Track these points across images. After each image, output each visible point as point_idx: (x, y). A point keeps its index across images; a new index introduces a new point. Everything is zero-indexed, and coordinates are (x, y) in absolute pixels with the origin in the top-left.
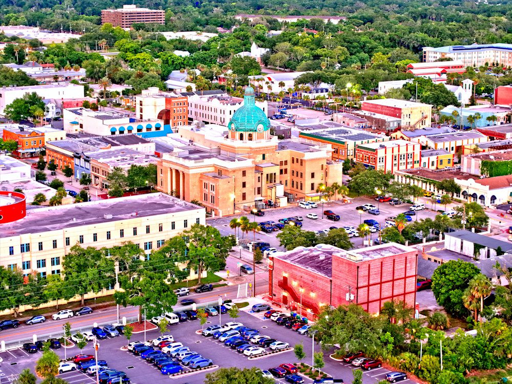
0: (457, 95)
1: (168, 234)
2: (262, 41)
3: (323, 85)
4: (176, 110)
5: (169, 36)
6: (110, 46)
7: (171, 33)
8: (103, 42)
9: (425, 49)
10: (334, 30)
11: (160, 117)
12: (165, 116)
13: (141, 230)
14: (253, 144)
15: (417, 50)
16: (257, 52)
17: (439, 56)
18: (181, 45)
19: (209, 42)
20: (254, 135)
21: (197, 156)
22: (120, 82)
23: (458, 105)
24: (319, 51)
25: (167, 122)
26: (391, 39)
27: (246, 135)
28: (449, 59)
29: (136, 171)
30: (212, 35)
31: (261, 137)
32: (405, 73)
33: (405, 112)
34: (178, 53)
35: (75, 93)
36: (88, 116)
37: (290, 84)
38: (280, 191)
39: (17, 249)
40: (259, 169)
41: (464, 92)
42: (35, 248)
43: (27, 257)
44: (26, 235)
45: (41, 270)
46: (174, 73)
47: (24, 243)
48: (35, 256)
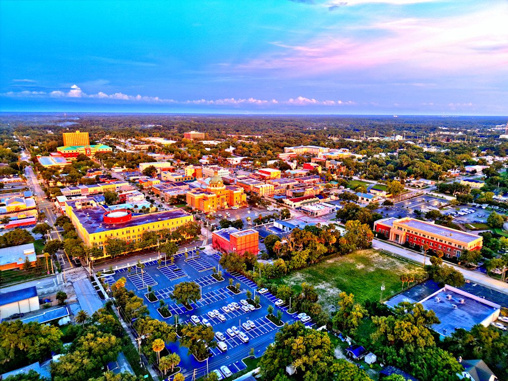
0: (291, 166)
1: (180, 224)
2: (234, 145)
3: (250, 162)
4: (198, 172)
5: (205, 142)
6: (185, 146)
7: (206, 141)
8: (183, 145)
9: (285, 148)
10: (258, 140)
11: (193, 175)
12: (194, 175)
13: (170, 224)
14: (217, 188)
15: (283, 148)
16: (231, 149)
17: (289, 151)
18: (207, 146)
19: (217, 145)
20: (218, 186)
21: (199, 192)
22: (184, 161)
23: (291, 169)
24: (251, 149)
25: (195, 177)
26: (275, 145)
27: (215, 186)
28: (292, 152)
29: (180, 197)
30: (220, 142)
31: (220, 186)
32: (277, 157)
33: (272, 173)
34: (206, 149)
35: (168, 165)
36: (170, 174)
37: (239, 162)
38: (225, 203)
39: (125, 233)
40: (218, 196)
41: (293, 165)
42: (131, 231)
43: (128, 235)
44: (129, 227)
45: (134, 239)
46: (204, 156)
47: (128, 230)
48: (132, 234)
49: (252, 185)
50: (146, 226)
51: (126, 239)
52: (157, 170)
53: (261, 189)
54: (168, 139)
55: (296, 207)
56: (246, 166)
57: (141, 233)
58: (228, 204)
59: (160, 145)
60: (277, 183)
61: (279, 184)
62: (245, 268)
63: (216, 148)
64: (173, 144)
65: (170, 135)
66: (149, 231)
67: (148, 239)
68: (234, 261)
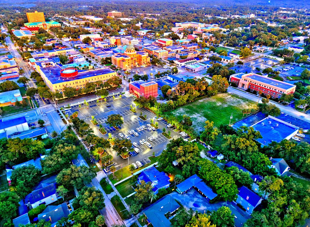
1: (108, 78)
2: (142, 21)
3: (152, 33)
4: (118, 42)
5: (122, 19)
6: (109, 22)
7: (122, 18)
8: (107, 21)
9: (176, 23)
10: (158, 17)
11: (115, 43)
12: (116, 43)
13: (102, 77)
14: (131, 53)
15: (174, 23)
16: (140, 24)
17: (179, 25)
18: (124, 22)
19: (130, 21)
20: (131, 51)
21: (119, 56)
22: (109, 33)
23: (179, 39)
24: (153, 24)
25: (116, 45)
26: (169, 21)
27: (129, 51)
28: (181, 26)
29: (107, 59)
30: (132, 19)
31: (133, 52)
32: (170, 30)
33: (167, 42)
34: (123, 24)
35: (98, 36)
36: (100, 43)
37: (145, 33)
38: (137, 63)
39: (75, 83)
40: (132, 59)
41: (181, 36)
42: (79, 82)
43: (77, 84)
44: (77, 80)
45: (81, 87)
46: (122, 30)
47: (76, 81)
48: (79, 84)
49: (153, 51)
50: (87, 79)
51: (76, 87)
52: (92, 40)
53: (159, 53)
54: (97, 17)
55: (182, 66)
56: (149, 36)
57: (85, 83)
58: (138, 64)
59: (92, 21)
60: (170, 49)
61: (171, 50)
62: (150, 105)
63: (130, 23)
64: (101, 21)
65: (98, 14)
66: (89, 82)
67: (89, 87)
68: (143, 102)
